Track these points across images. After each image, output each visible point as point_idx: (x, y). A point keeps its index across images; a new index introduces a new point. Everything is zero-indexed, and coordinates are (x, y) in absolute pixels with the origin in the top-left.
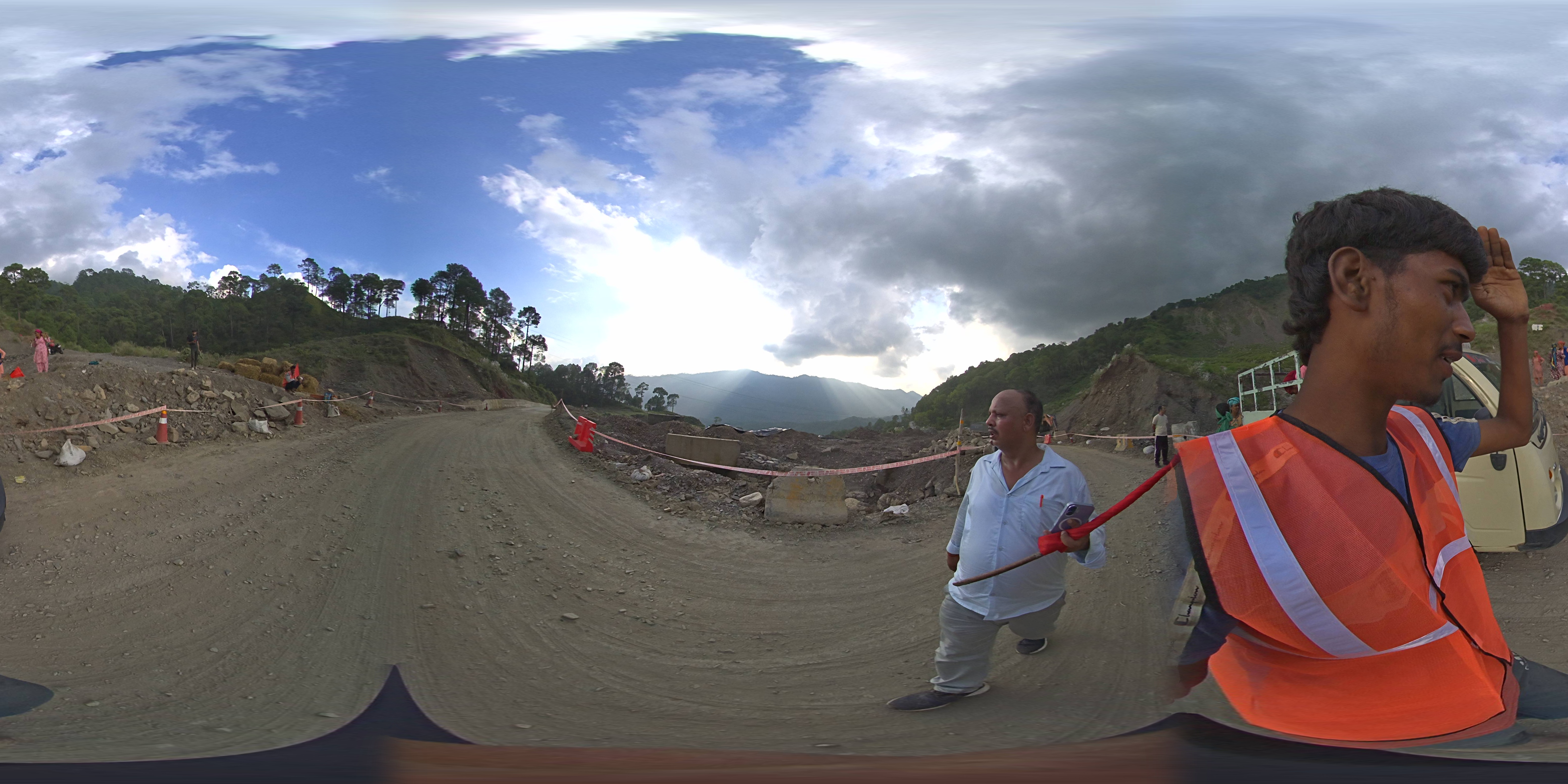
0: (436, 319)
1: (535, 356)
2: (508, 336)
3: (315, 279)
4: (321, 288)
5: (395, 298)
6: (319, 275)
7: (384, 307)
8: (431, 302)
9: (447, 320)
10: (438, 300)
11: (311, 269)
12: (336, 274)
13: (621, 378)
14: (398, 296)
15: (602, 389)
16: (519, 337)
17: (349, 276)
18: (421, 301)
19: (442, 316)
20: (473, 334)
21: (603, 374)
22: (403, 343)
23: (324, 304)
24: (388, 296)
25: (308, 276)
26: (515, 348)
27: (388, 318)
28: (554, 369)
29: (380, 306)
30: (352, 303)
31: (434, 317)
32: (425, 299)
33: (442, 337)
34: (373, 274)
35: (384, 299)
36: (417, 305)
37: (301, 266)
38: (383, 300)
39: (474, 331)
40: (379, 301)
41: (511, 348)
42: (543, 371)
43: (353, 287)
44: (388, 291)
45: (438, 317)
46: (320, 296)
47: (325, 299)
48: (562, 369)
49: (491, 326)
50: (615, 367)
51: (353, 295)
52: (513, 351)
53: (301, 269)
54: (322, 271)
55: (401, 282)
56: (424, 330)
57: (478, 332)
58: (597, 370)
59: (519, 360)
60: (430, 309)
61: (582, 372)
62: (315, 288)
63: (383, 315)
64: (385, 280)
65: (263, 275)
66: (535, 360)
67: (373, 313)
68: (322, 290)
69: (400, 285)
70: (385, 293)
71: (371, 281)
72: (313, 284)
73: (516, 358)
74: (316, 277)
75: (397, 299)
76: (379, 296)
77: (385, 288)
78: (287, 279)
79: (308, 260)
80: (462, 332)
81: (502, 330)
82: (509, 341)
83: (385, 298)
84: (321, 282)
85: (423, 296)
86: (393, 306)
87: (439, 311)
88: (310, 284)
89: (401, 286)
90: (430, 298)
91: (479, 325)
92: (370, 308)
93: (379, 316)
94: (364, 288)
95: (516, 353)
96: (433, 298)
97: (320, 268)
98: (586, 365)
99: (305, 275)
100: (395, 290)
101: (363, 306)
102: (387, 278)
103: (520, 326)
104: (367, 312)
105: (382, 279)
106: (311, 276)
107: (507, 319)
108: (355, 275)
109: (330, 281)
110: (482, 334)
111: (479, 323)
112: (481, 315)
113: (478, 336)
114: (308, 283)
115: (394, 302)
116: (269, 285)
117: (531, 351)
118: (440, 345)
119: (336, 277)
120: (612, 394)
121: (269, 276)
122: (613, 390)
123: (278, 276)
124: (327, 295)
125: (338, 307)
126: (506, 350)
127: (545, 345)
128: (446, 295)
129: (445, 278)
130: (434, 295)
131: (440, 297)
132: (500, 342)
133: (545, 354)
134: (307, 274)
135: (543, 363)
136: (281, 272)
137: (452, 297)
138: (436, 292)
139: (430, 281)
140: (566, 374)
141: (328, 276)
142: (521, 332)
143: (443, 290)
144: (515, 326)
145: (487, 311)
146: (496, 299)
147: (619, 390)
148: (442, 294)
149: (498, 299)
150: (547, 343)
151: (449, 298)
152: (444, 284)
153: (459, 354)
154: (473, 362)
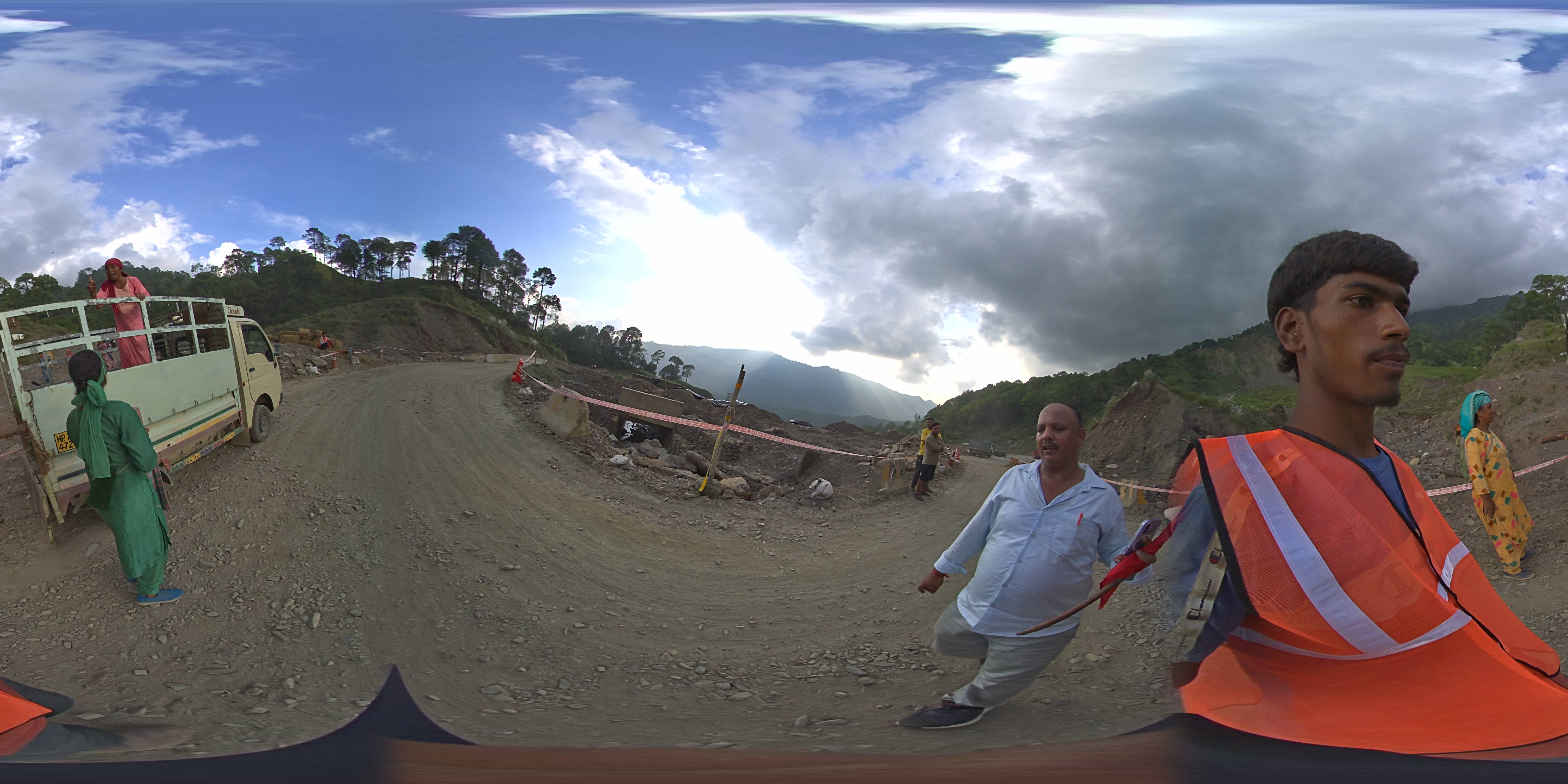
0: (450, 278)
1: (549, 315)
2: (522, 295)
3: (321, 247)
4: (329, 256)
5: (408, 260)
6: (325, 243)
7: (396, 270)
8: (444, 262)
9: (461, 280)
10: (451, 260)
11: (316, 238)
12: (343, 241)
13: (639, 343)
14: (410, 258)
15: (618, 351)
16: (534, 297)
17: (357, 241)
18: (434, 261)
19: (456, 276)
20: (488, 293)
21: (620, 338)
22: (414, 305)
23: (334, 271)
24: (399, 259)
25: (314, 244)
26: (530, 307)
27: (402, 280)
28: (571, 329)
29: (392, 268)
30: (362, 268)
31: (447, 277)
32: (438, 259)
33: (452, 296)
34: (383, 238)
35: (396, 261)
36: (430, 265)
37: (306, 236)
38: (395, 263)
39: (489, 290)
40: (391, 263)
41: (526, 307)
42: (560, 330)
43: (361, 252)
44: (400, 253)
45: (452, 277)
46: (329, 263)
47: (334, 266)
48: (578, 329)
49: (506, 285)
50: (633, 332)
51: (362, 259)
52: (527, 310)
53: (306, 238)
54: (328, 238)
55: (413, 244)
56: (433, 292)
57: (493, 290)
58: (615, 332)
59: (534, 319)
60: (443, 270)
61: (599, 334)
62: (323, 256)
63: (395, 278)
64: (396, 243)
65: (268, 248)
66: (550, 319)
67: (385, 276)
68: (331, 258)
69: (411, 247)
70: (396, 256)
71: (381, 245)
72: (321, 252)
73: (530, 317)
74: (322, 245)
75: (410, 261)
76: (390, 259)
77: (396, 251)
78: (292, 251)
79: (312, 228)
80: (476, 291)
81: (516, 289)
82: (524, 300)
84: (329, 250)
85: (436, 257)
86: (406, 269)
87: (452, 271)
88: (317, 253)
89: (413, 247)
90: (443, 258)
91: (494, 284)
92: (381, 272)
93: (391, 278)
94: (374, 252)
95: (530, 312)
96: (446, 259)
97: (326, 236)
98: (603, 327)
99: (311, 245)
100: (407, 252)
101: (374, 270)
102: (398, 240)
103: (535, 285)
104: (379, 276)
105: (392, 241)
106: (317, 244)
107: (521, 279)
108: (363, 240)
109: (337, 247)
110: (496, 293)
111: (493, 282)
112: (496, 274)
113: (492, 295)
114: (315, 251)
115: (407, 264)
116: (274, 258)
117: (545, 310)
118: (451, 305)
119: (343, 244)
120: (627, 358)
121: (273, 249)
122: (629, 354)
123: (283, 248)
124: (335, 261)
125: (348, 272)
126: (521, 309)
127: (559, 303)
128: (459, 255)
129: (458, 239)
130: (447, 255)
131: (453, 257)
132: (516, 301)
133: (560, 314)
134: (313, 242)
135: (559, 324)
136: (286, 244)
137: (465, 257)
138: (449, 253)
139: (443, 242)
140: (583, 335)
141: (335, 243)
142: (537, 292)
143: (456, 250)
144: (529, 286)
145: (500, 272)
146: (511, 259)
147: (635, 355)
148: (455, 254)
149: (513, 260)
150: (561, 302)
151: (462, 259)
152: (457, 245)
153: (468, 313)
154: (481, 320)
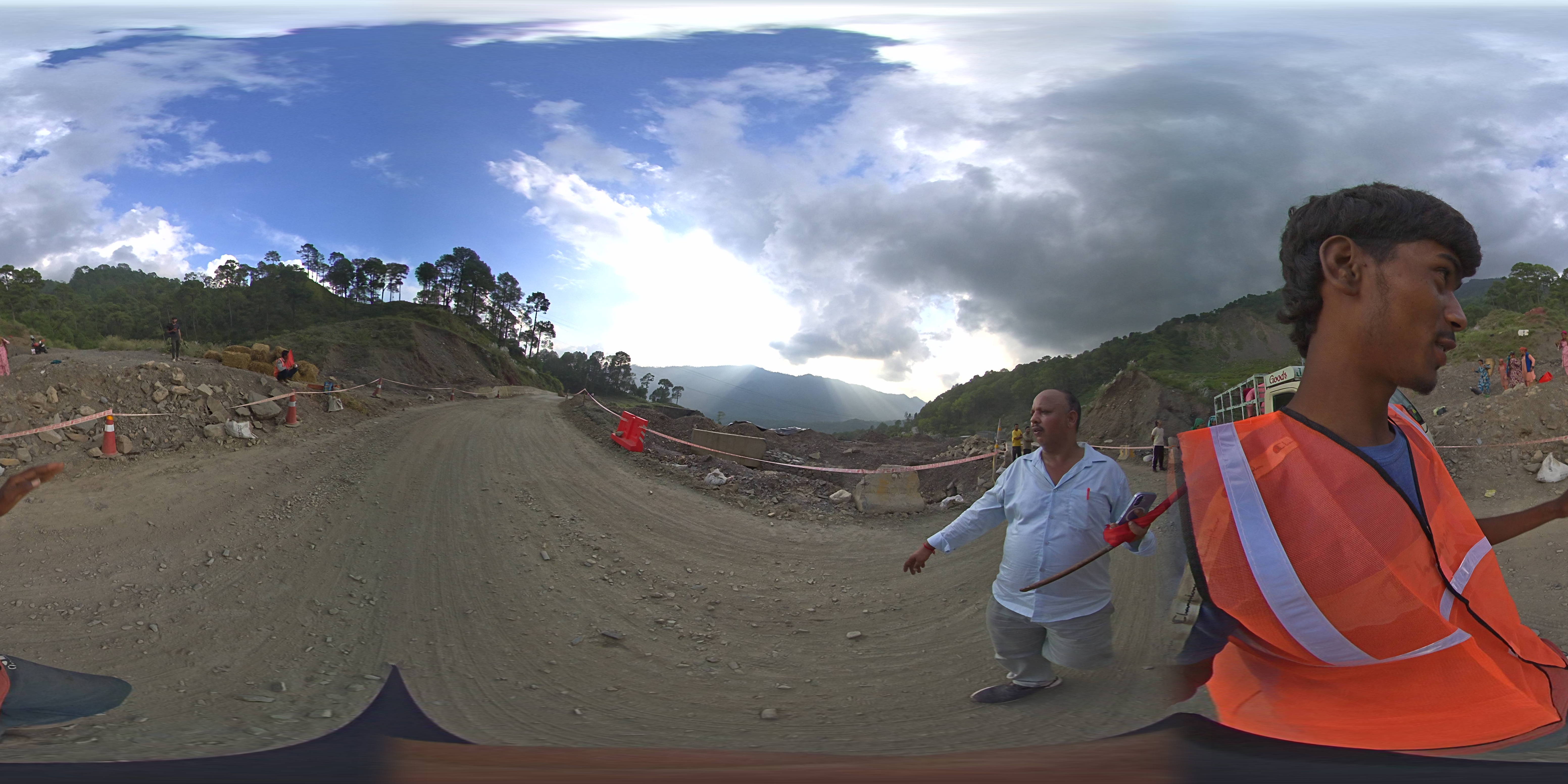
0: (442, 303)
1: (543, 342)
2: (515, 321)
3: (315, 265)
4: (321, 274)
5: (399, 282)
6: (319, 260)
7: (387, 292)
8: (436, 286)
9: (452, 304)
10: (443, 284)
11: (310, 255)
12: (336, 259)
13: (627, 368)
14: (402, 281)
15: (607, 378)
16: (526, 323)
17: (351, 261)
18: (425, 285)
19: (447, 301)
20: (480, 319)
21: (609, 363)
22: (409, 327)
23: (325, 290)
24: (391, 281)
25: (308, 261)
26: (522, 334)
27: (392, 303)
28: (560, 356)
29: (383, 290)
30: (354, 288)
31: (439, 302)
32: (430, 283)
33: (448, 321)
34: (375, 259)
35: (387, 283)
36: (422, 290)
37: (300, 252)
38: (387, 285)
39: (480, 315)
40: (382, 285)
41: (518, 333)
42: (550, 357)
43: (354, 272)
44: (392, 275)
45: (444, 301)
46: (320, 282)
47: (327, 284)
48: (567, 357)
49: (499, 311)
50: (622, 357)
51: (355, 280)
52: (520, 337)
53: (300, 255)
54: (322, 256)
55: (405, 266)
56: (428, 314)
57: (484, 317)
58: (603, 359)
59: (526, 346)
60: (435, 295)
61: (588, 360)
62: (315, 274)
63: (386, 300)
64: (388, 265)
65: (261, 263)
66: (542, 346)
67: (375, 298)
68: (323, 276)
69: (404, 269)
70: (388, 278)
71: (374, 266)
72: (313, 270)
73: (522, 344)
74: (316, 263)
75: (402, 283)
76: (382, 280)
77: (388, 272)
78: (286, 266)
79: (307, 245)
80: (467, 317)
81: (508, 316)
82: (517, 326)
83: (389, 282)
84: (321, 268)
85: (428, 280)
86: (397, 291)
87: (444, 296)
88: (310, 271)
90: (435, 282)
91: (485, 310)
92: (372, 293)
93: (382, 301)
94: (366, 273)
95: (523, 339)
96: (438, 283)
97: (319, 254)
98: (593, 354)
99: (304, 261)
100: (399, 274)
101: (366, 291)
102: (390, 262)
103: (529, 311)
104: (370, 297)
105: (384, 263)
106: (310, 261)
107: (515, 304)
108: (356, 260)
109: (330, 266)
110: (487, 319)
111: (485, 308)
112: (488, 300)
113: (483, 322)
114: (308, 269)
115: (398, 287)
116: (267, 272)
117: (538, 336)
118: (447, 329)
119: (337, 262)
120: (617, 383)
121: (268, 263)
122: (619, 379)
123: (277, 263)
124: (328, 280)
125: (339, 292)
126: (513, 335)
127: (553, 331)
128: (452, 279)
129: (452, 261)
130: (439, 279)
131: (446, 281)
132: (507, 327)
133: (553, 340)
134: (307, 259)
135: (549, 350)
136: (280, 259)
137: (458, 281)
138: (442, 276)
139: (435, 265)
140: (572, 362)
141: (329, 262)
142: (530, 318)
143: (449, 274)
144: (523, 312)
145: (494, 296)
146: (505, 283)
147: (625, 380)
148: (447, 278)
149: (507, 284)
150: (555, 329)
151: (455, 283)
152: (450, 267)
153: (468, 339)
154: (481, 347)
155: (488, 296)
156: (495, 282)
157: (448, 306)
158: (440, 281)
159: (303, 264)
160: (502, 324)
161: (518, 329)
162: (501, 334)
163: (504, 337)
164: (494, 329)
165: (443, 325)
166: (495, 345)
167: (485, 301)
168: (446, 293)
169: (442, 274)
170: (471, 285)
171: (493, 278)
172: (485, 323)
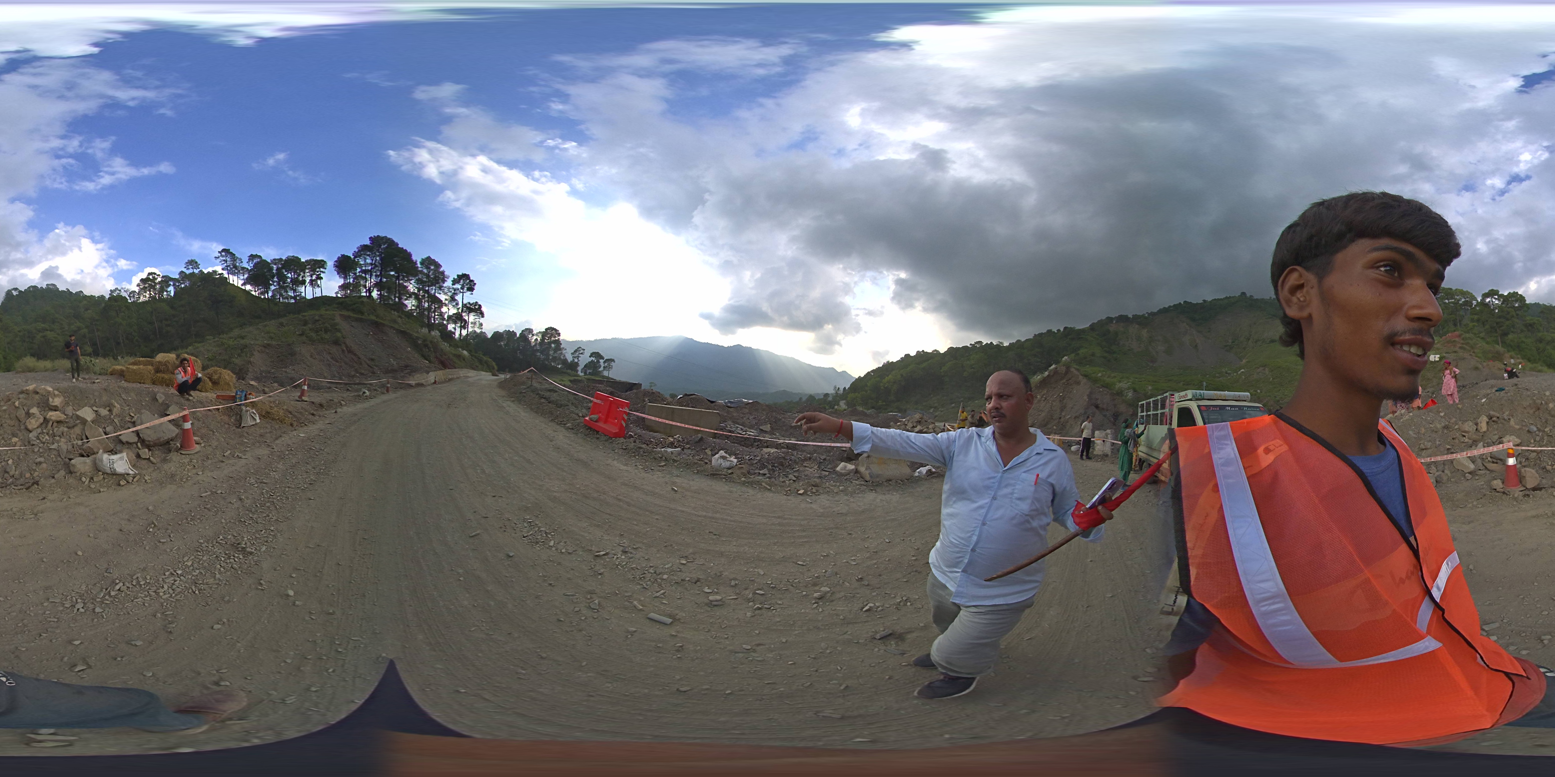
0: (364, 294)
1: (469, 324)
2: (441, 304)
3: (234, 269)
4: (242, 277)
5: (319, 278)
6: (238, 264)
7: (309, 289)
8: (356, 278)
9: (375, 294)
10: (363, 275)
11: (227, 260)
12: (255, 261)
13: (558, 343)
14: (322, 276)
15: (539, 354)
16: (454, 306)
17: (269, 261)
18: (345, 278)
19: (369, 291)
20: (406, 306)
21: (539, 339)
22: (334, 320)
23: (248, 293)
24: (312, 277)
25: (227, 266)
26: (450, 317)
27: (315, 299)
28: (489, 336)
29: (305, 287)
30: (275, 288)
31: (361, 293)
32: (349, 276)
33: (374, 310)
34: (293, 256)
35: (308, 279)
36: (343, 282)
37: (218, 258)
38: (308, 281)
39: (406, 302)
40: (303, 282)
41: (446, 317)
42: (479, 338)
43: (274, 271)
44: (312, 271)
45: (366, 292)
46: (242, 285)
47: (248, 287)
48: (497, 335)
49: (424, 296)
50: (551, 332)
51: (275, 279)
52: (448, 320)
53: (218, 260)
54: (240, 259)
55: (322, 261)
56: (354, 304)
57: (410, 304)
58: (533, 335)
59: (455, 328)
60: (356, 286)
61: (518, 338)
62: (235, 278)
63: (309, 296)
64: (307, 261)
65: (182, 272)
66: (472, 327)
67: (298, 296)
68: (244, 279)
69: (321, 264)
70: (308, 274)
71: (292, 263)
72: (234, 274)
73: (451, 327)
74: (235, 267)
75: (322, 278)
76: (302, 277)
77: (308, 269)
78: (206, 273)
79: (223, 250)
80: (392, 305)
81: (435, 299)
82: (444, 309)
84: (241, 272)
85: (347, 273)
87: (365, 286)
88: (229, 275)
89: (324, 264)
90: (355, 274)
91: (410, 297)
92: (295, 291)
93: (305, 298)
94: (286, 271)
95: (451, 322)
96: (358, 274)
97: (238, 258)
98: (522, 331)
99: (223, 266)
101: (288, 289)
102: (308, 258)
103: (455, 294)
104: (293, 295)
105: (303, 260)
106: (229, 266)
107: (440, 288)
108: (275, 260)
109: (249, 268)
110: (413, 305)
111: (411, 295)
112: (412, 287)
113: (409, 309)
114: (228, 273)
115: (319, 282)
116: (189, 281)
117: (466, 318)
118: (374, 318)
119: (255, 264)
120: (549, 359)
121: (188, 272)
122: (549, 355)
123: (196, 271)
124: (249, 283)
125: (263, 293)
126: (440, 319)
127: (481, 311)
128: (371, 269)
129: (369, 251)
130: (358, 270)
131: (365, 272)
132: (434, 312)
133: (482, 320)
134: (226, 264)
135: (478, 331)
136: (200, 266)
137: (378, 270)
138: (361, 267)
139: (352, 257)
140: (502, 341)
141: (247, 264)
142: (456, 300)
143: (368, 264)
144: (450, 294)
145: (419, 281)
146: (428, 268)
147: (556, 355)
148: (367, 268)
149: (430, 268)
150: (483, 309)
151: (375, 272)
152: (368, 257)
153: (396, 326)
154: (411, 333)
155: (412, 282)
156: (418, 267)
157: (370, 296)
158: (359, 272)
159: (223, 269)
160: (429, 308)
161: (446, 312)
162: (429, 318)
163: (433, 321)
164: (421, 314)
165: (368, 314)
166: (425, 330)
167: (409, 288)
168: (367, 283)
169: (361, 265)
170: (392, 273)
171: (416, 263)
172: (411, 310)
